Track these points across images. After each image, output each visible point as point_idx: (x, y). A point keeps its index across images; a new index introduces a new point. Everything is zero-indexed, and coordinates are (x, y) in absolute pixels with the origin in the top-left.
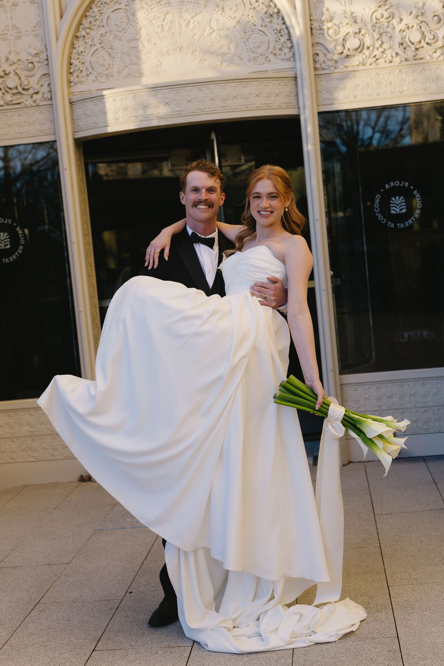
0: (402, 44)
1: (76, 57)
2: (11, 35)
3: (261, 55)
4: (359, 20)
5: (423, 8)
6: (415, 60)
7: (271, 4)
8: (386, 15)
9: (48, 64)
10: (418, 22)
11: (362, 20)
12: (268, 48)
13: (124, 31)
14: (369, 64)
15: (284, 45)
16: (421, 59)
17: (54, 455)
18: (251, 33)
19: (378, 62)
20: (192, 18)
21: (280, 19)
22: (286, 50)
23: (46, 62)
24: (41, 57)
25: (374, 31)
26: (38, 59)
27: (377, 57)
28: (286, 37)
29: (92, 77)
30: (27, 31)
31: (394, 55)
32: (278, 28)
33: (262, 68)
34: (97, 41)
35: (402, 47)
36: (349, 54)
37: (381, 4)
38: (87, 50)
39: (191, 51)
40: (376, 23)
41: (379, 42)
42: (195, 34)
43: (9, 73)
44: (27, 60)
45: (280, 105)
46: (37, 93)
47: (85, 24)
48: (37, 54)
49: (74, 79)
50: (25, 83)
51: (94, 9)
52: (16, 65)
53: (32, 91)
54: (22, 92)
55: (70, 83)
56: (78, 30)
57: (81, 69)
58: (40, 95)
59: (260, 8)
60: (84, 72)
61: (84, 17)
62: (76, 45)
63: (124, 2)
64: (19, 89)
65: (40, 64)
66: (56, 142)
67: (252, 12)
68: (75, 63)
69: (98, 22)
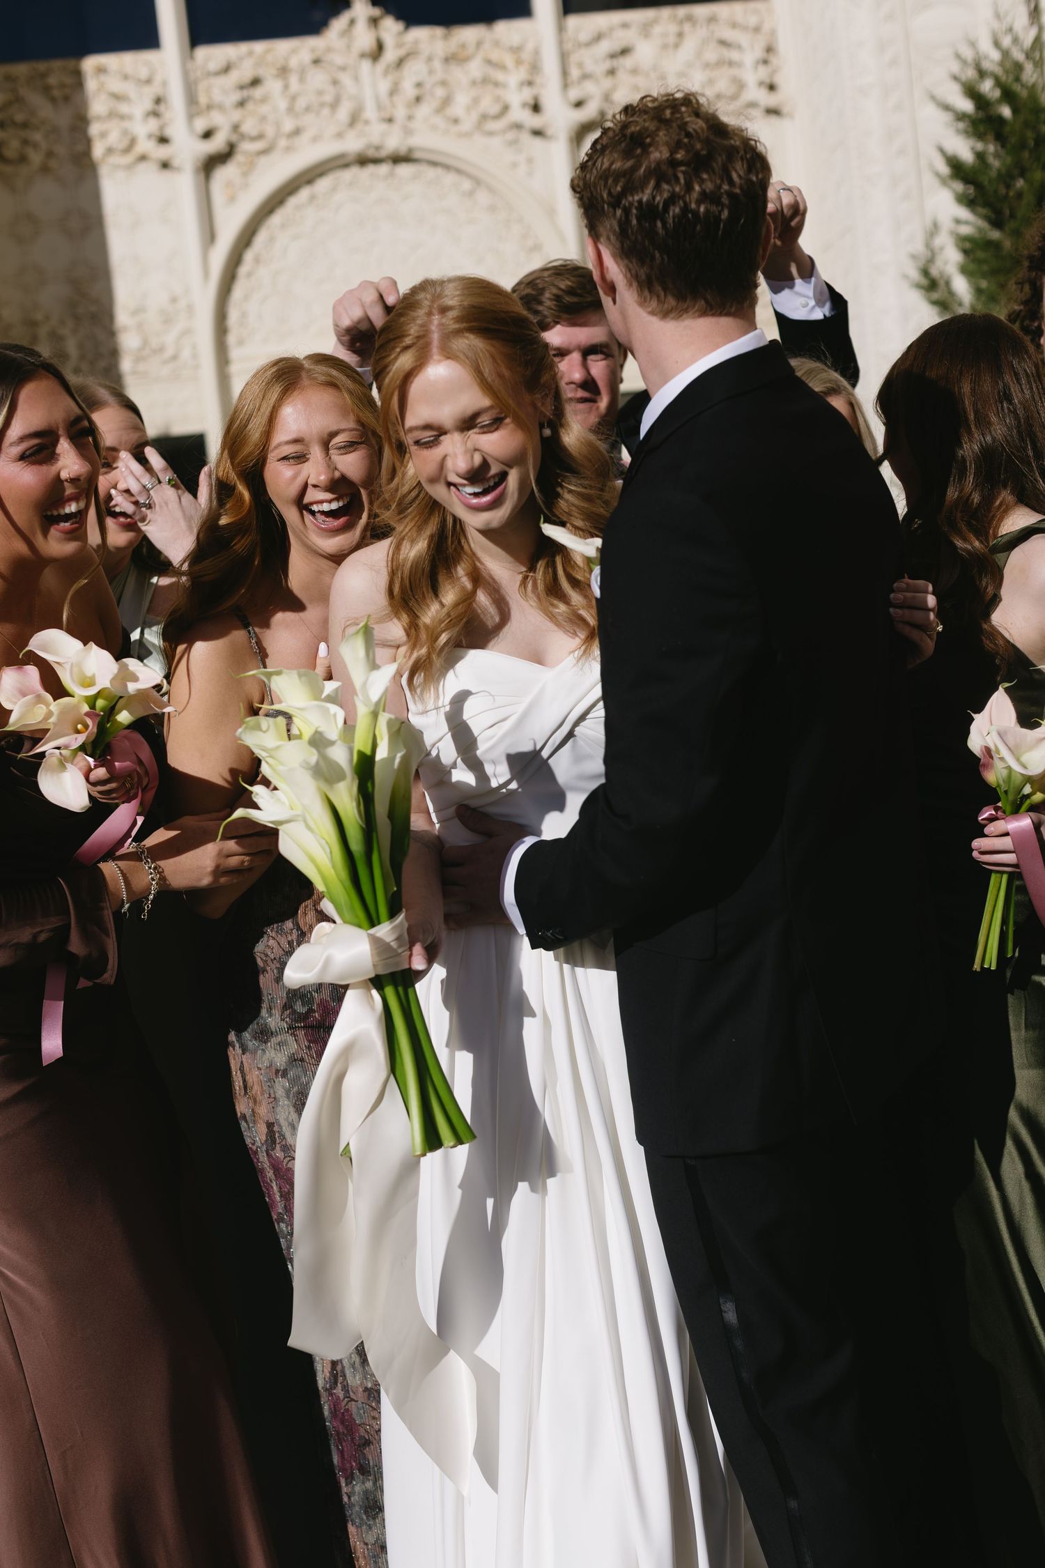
1: (233, 307)
9: (191, 315)
23: (189, 312)
24: (182, 303)
30: (158, 265)
34: (268, 281)
38: (252, 294)
43: (126, 329)
44: (159, 307)
46: (175, 358)
47: (249, 256)
48: (174, 300)
49: (231, 339)
50: (156, 343)
51: (264, 234)
52: (141, 316)
53: (167, 355)
54: (151, 355)
55: (224, 344)
56: (237, 265)
57: (244, 323)
58: (180, 362)
59: (515, 239)
60: (248, 328)
61: (248, 246)
62: (236, 286)
63: (310, 225)
64: (147, 352)
65: (179, 315)
66: (203, 435)
67: (502, 246)
68: (234, 314)
69: (270, 253)
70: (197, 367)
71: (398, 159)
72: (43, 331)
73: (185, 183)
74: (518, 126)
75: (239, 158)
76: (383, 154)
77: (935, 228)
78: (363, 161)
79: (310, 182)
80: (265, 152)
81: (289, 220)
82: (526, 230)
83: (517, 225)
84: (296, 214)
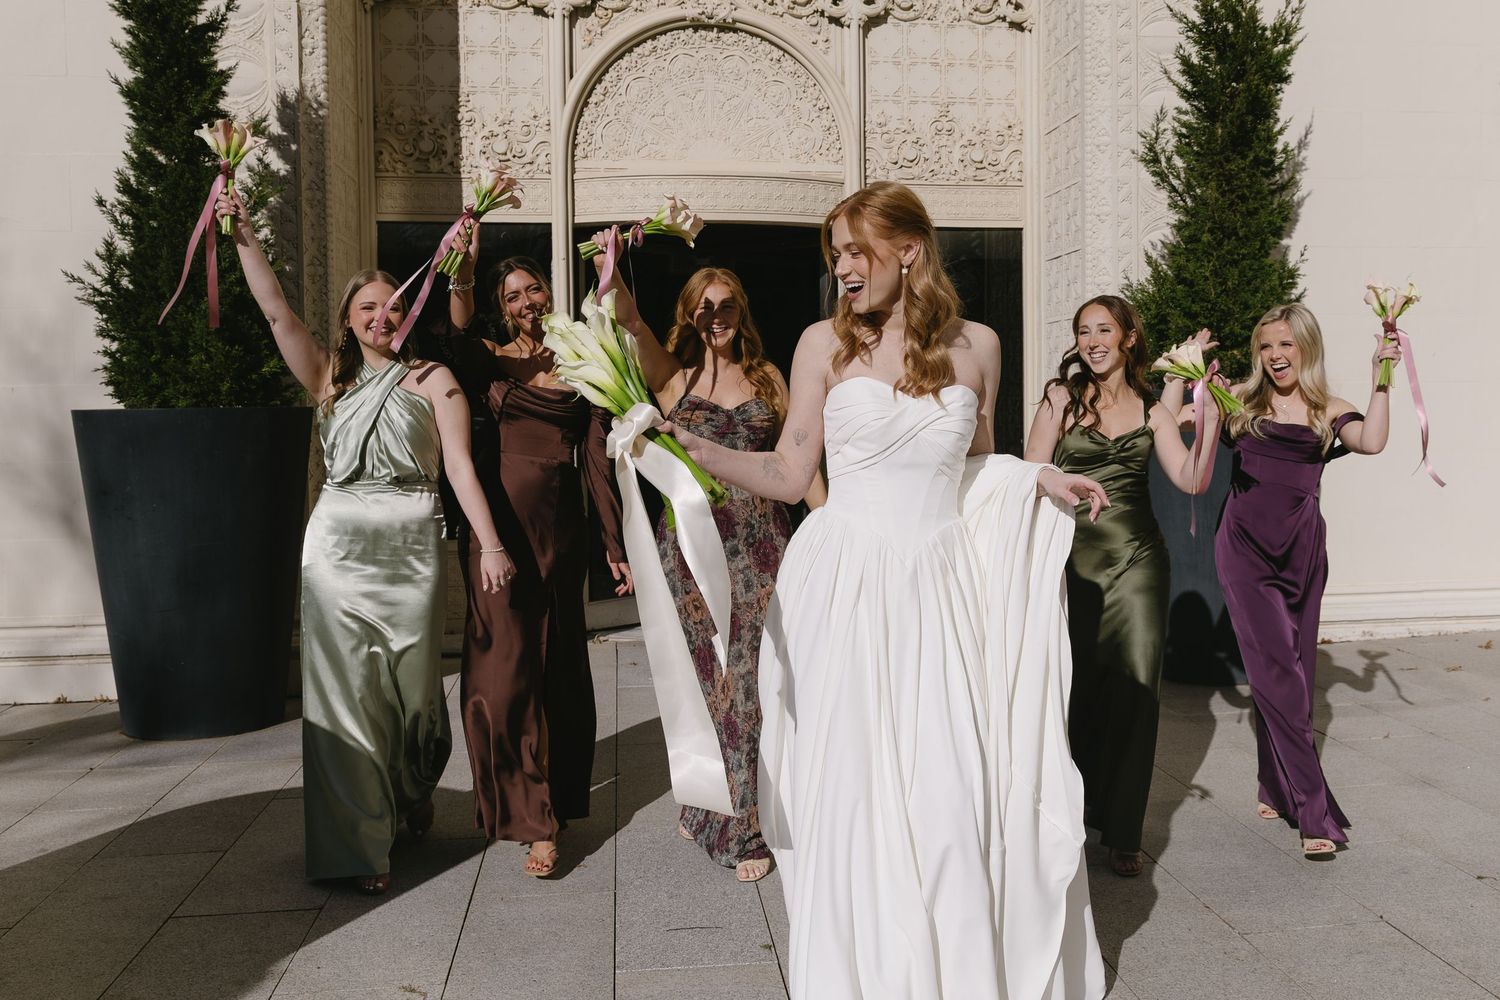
0: (963, 161)
1: (583, 129)
2: (504, 89)
3: (805, 153)
4: (916, 128)
5: (987, 125)
6: (975, 180)
7: (821, 97)
8: (947, 126)
9: (549, 130)
10: (981, 140)
11: (920, 128)
12: (814, 146)
13: (645, 104)
14: (925, 178)
15: (832, 145)
16: (981, 181)
18: (795, 126)
19: (935, 177)
20: (728, 100)
21: (830, 116)
22: (835, 151)
23: (547, 128)
24: (542, 120)
25: (933, 143)
26: (536, 123)
27: (934, 173)
28: (835, 136)
29: (601, 153)
30: (526, 88)
31: (953, 173)
32: (827, 125)
33: (804, 168)
34: (611, 111)
35: (962, 165)
36: (904, 164)
37: (943, 114)
38: (599, 119)
39: (724, 138)
40: (936, 134)
41: (938, 156)
42: (730, 119)
43: (498, 136)
44: (522, 122)
46: (531, 163)
47: (599, 89)
48: (535, 117)
49: (579, 152)
50: (517, 149)
51: (612, 73)
52: (507, 127)
53: (525, 160)
54: (512, 159)
55: (573, 156)
56: (589, 95)
57: (589, 141)
58: (535, 166)
59: (809, 99)
60: (592, 146)
61: (599, 81)
62: (586, 112)
63: (649, 70)
64: (509, 156)
65: (538, 129)
66: (550, 225)
67: (798, 103)
68: (582, 133)
69: (615, 89)
70: (549, 172)
71: (725, 27)
72: (427, 129)
73: (555, 26)
74: (822, 14)
75: (599, 12)
76: (712, 22)
77: (1161, 116)
78: (697, 25)
79: (653, 38)
80: (618, 11)
81: (633, 65)
82: (818, 93)
83: (811, 89)
84: (639, 61)
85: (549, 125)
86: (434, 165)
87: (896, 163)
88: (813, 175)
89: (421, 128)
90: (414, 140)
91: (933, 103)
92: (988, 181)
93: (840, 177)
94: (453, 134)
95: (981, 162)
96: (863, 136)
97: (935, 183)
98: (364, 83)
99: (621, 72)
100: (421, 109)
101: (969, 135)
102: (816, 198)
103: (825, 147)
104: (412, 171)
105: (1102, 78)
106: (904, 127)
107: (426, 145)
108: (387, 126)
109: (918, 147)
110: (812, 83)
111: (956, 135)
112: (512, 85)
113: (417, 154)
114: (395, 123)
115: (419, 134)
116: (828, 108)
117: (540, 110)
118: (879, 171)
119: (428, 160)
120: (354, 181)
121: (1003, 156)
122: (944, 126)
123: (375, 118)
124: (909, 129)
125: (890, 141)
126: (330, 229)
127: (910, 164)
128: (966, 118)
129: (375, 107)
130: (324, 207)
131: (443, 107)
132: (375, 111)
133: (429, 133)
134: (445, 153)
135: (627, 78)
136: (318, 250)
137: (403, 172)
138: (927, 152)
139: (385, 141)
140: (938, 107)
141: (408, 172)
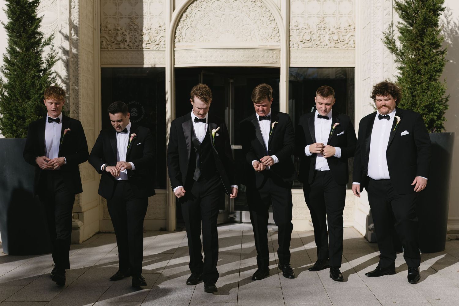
0: (329, 40)
1: (178, 30)
2: (148, 16)
3: (265, 38)
4: (311, 27)
5: (340, 25)
6: (335, 48)
7: (272, 16)
8: (323, 26)
9: (165, 31)
10: (337, 31)
11: (312, 27)
12: (269, 35)
13: (202, 20)
14: (314, 47)
15: (276, 35)
16: (337, 48)
17: (148, 217)
18: (261, 28)
19: (318, 47)
20: (234, 18)
21: (275, 23)
22: (277, 37)
23: (164, 31)
24: (162, 28)
25: (317, 33)
26: (160, 29)
27: (318, 45)
28: (277, 31)
29: (185, 40)
30: (156, 15)
31: (326, 45)
32: (274, 27)
33: (264, 44)
34: (189, 24)
35: (329, 41)
36: (305, 42)
37: (321, 21)
38: (184, 27)
39: (233, 33)
40: (319, 29)
41: (319, 38)
42: (235, 25)
43: (145, 34)
44: (155, 28)
45: (272, 62)
47: (184, 15)
48: (160, 27)
49: (176, 40)
50: (153, 39)
51: (189, 9)
52: (149, 31)
53: (157, 43)
54: (151, 43)
55: (174, 41)
56: (181, 18)
57: (180, 35)
58: (159, 46)
59: (266, 17)
60: (182, 37)
61: (185, 12)
62: (180, 24)
63: (204, 7)
64: (150, 42)
65: (161, 31)
66: (165, 68)
67: (262, 18)
68: (178, 32)
69: (191, 15)
70: (165, 48)
72: (120, 32)
81: (198, 5)
82: (270, 14)
83: (268, 13)
84: (200, 4)
85: (165, 29)
86: (122, 46)
87: (302, 41)
88: (268, 47)
89: (117, 32)
90: (115, 36)
91: (317, 17)
92: (340, 48)
93: (278, 48)
94: (129, 34)
95: (337, 40)
96: (289, 31)
97: (318, 49)
98: (97, 15)
99: (193, 8)
100: (118, 24)
101: (333, 30)
102: (268, 56)
103: (273, 35)
104: (114, 48)
105: (378, 8)
106: (305, 27)
107: (119, 38)
108: (105, 31)
109: (311, 34)
110: (268, 10)
111: (327, 30)
112: (151, 14)
113: (116, 42)
114: (108, 30)
115: (117, 34)
116: (274, 20)
117: (162, 24)
118: (295, 45)
119: (120, 44)
120: (91, 53)
121: (346, 38)
122: (322, 26)
123: (101, 28)
124: (307, 28)
125: (300, 33)
126: (79, 72)
127: (308, 42)
128: (331, 22)
129: (101, 24)
130: (77, 65)
131: (126, 24)
132: (101, 26)
133: (120, 34)
134: (126, 41)
135: (195, 10)
136: (75, 80)
137: (111, 49)
138: (314, 37)
139: (104, 37)
140: (320, 18)
141: (113, 49)
